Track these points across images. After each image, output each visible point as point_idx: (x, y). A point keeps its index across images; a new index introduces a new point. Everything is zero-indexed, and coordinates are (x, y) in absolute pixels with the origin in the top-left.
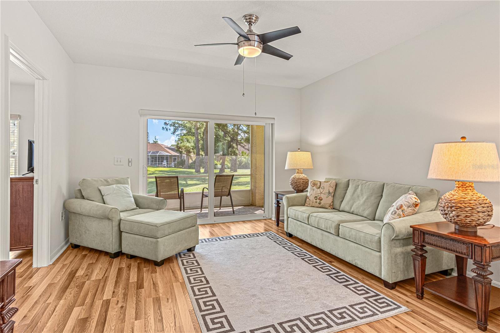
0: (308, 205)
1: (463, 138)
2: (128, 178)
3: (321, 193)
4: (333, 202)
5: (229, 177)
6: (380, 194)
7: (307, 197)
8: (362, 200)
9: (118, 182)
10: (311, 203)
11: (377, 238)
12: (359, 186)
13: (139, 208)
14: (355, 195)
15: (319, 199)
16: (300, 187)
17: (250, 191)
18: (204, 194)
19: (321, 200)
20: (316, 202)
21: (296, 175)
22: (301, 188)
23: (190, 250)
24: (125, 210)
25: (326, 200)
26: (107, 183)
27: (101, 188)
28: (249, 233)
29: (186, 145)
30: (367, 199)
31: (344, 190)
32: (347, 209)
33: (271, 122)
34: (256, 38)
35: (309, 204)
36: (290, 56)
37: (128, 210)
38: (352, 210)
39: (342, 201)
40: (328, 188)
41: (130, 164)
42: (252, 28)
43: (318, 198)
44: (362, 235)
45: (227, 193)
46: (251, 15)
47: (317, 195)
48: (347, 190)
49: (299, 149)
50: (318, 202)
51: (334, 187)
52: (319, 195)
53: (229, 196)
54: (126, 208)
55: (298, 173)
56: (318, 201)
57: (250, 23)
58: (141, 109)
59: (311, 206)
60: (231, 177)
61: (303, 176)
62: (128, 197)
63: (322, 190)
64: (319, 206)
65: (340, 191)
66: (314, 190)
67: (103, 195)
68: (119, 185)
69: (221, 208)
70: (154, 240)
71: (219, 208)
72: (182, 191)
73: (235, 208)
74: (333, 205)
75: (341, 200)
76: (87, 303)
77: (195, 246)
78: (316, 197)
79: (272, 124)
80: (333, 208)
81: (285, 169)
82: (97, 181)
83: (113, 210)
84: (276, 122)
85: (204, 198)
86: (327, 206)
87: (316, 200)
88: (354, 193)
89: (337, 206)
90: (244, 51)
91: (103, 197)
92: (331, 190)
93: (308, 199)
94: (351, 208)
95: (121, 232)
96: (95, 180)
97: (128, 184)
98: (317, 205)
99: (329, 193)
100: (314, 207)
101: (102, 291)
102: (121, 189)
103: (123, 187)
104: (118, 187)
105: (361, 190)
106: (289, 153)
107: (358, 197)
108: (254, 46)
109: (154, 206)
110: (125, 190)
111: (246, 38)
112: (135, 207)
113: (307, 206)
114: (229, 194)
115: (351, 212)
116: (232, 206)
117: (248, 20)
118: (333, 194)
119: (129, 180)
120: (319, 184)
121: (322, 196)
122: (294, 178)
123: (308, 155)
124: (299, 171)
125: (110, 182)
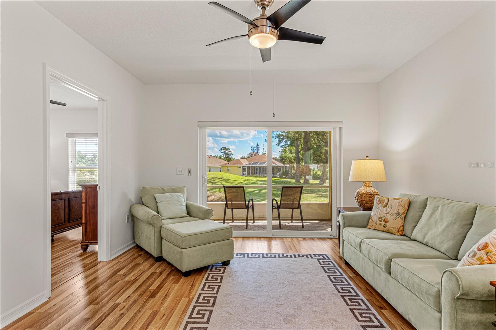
0: (371, 228)
2: (185, 187)
3: (387, 213)
4: (403, 226)
5: (297, 189)
6: (469, 222)
7: (370, 217)
8: (440, 229)
9: (174, 190)
10: (374, 224)
11: (435, 289)
12: (438, 207)
13: (190, 216)
14: (432, 219)
15: (384, 221)
16: (366, 203)
17: (328, 204)
18: (274, 205)
19: (387, 222)
20: (381, 224)
21: (363, 189)
22: (368, 205)
23: (224, 264)
24: (175, 217)
25: (395, 223)
26: (164, 191)
27: (156, 195)
28: (315, 253)
29: (288, 156)
30: (448, 226)
31: (419, 212)
32: (419, 238)
33: (339, 125)
35: (372, 226)
37: (178, 217)
38: (425, 240)
39: (415, 227)
40: (396, 207)
41: (189, 174)
43: (383, 219)
44: (417, 280)
45: (297, 206)
47: (381, 216)
48: (423, 211)
49: (367, 157)
50: (383, 225)
51: (407, 206)
52: (385, 215)
53: (299, 209)
54: (176, 215)
55: (365, 186)
56: (383, 223)
58: (199, 121)
59: (375, 229)
60: (300, 189)
61: (369, 190)
62: (179, 205)
63: (388, 210)
64: (384, 230)
65: (411, 213)
66: (379, 208)
67: (157, 202)
68: (173, 194)
69: (293, 221)
70: (180, 250)
71: (290, 221)
72: (251, 201)
74: (403, 230)
75: (414, 224)
76: (102, 303)
77: (230, 260)
78: (380, 218)
79: (341, 129)
80: (403, 233)
81: (349, 181)
82: (154, 189)
83: (155, 216)
84: (343, 125)
86: (394, 231)
87: (380, 221)
88: (431, 216)
89: (407, 232)
91: (157, 204)
92: (401, 211)
93: (371, 220)
94: (424, 238)
95: (161, 239)
96: (152, 188)
97: (183, 192)
98: (382, 228)
99: (398, 214)
100: (378, 230)
101: (121, 294)
102: (174, 197)
103: (176, 195)
105: (441, 213)
106: (353, 161)
107: (436, 223)
109: (201, 215)
110: (178, 198)
112: (186, 214)
113: (369, 228)
114: (299, 207)
115: (424, 243)
116: (302, 219)
118: (403, 216)
119: (186, 189)
120: (386, 202)
121: (389, 217)
122: (359, 193)
123: (379, 164)
124: (367, 184)
125: (166, 190)
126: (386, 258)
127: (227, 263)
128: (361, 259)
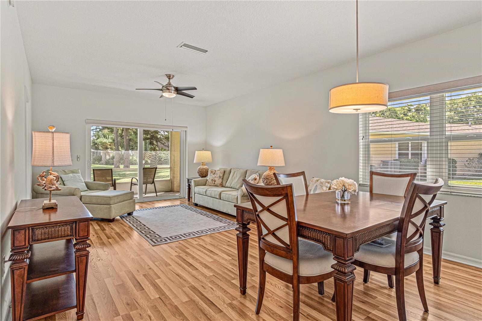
1: (271, 146)
2: (79, 169)
3: (215, 177)
4: (222, 182)
5: (152, 170)
6: (245, 176)
7: (207, 180)
8: (236, 180)
9: (73, 172)
10: (209, 183)
11: (236, 196)
12: (235, 172)
13: (90, 190)
14: (233, 177)
16: (204, 174)
17: (169, 180)
18: (133, 183)
19: (215, 181)
20: (212, 183)
21: (201, 167)
22: (204, 175)
23: (130, 214)
25: (218, 181)
26: (65, 173)
27: (62, 176)
29: (104, 141)
30: (239, 179)
31: (228, 175)
32: (228, 186)
33: (185, 129)
34: (173, 89)
36: (193, 97)
38: (231, 186)
39: (227, 182)
40: (219, 174)
41: (78, 159)
42: (171, 82)
44: (230, 196)
46: (170, 75)
47: (213, 179)
48: (230, 175)
49: (203, 149)
51: (223, 173)
53: (153, 184)
54: (83, 189)
55: (202, 165)
56: (213, 182)
57: (169, 79)
58: (87, 119)
59: (209, 186)
60: (155, 169)
61: (205, 167)
62: (81, 182)
63: (216, 175)
65: (226, 176)
66: (211, 175)
67: (63, 180)
70: (109, 206)
71: (145, 194)
72: (115, 180)
73: (158, 194)
74: (222, 184)
75: (226, 181)
77: (133, 212)
78: (212, 180)
79: (186, 131)
80: (222, 186)
81: (194, 162)
83: (75, 189)
84: (188, 130)
85: (132, 186)
86: (218, 185)
88: (233, 176)
89: (224, 185)
90: (166, 95)
91: (64, 182)
92: (221, 175)
93: (207, 182)
97: (79, 173)
98: (213, 184)
99: (220, 177)
100: (211, 186)
102: (76, 177)
103: (77, 175)
104: (74, 175)
105: (237, 174)
106: (196, 152)
107: (235, 178)
108: (172, 93)
109: (102, 188)
110: (78, 177)
111: (167, 88)
112: (87, 189)
113: (207, 186)
114: (153, 182)
115: (231, 187)
116: (156, 192)
117: (168, 77)
118: (222, 177)
119: (80, 170)
120: (214, 172)
121: (216, 179)
122: (199, 168)
123: (208, 154)
124: (203, 164)
125: (67, 172)
126: (218, 193)
127: (131, 214)
128: (206, 199)
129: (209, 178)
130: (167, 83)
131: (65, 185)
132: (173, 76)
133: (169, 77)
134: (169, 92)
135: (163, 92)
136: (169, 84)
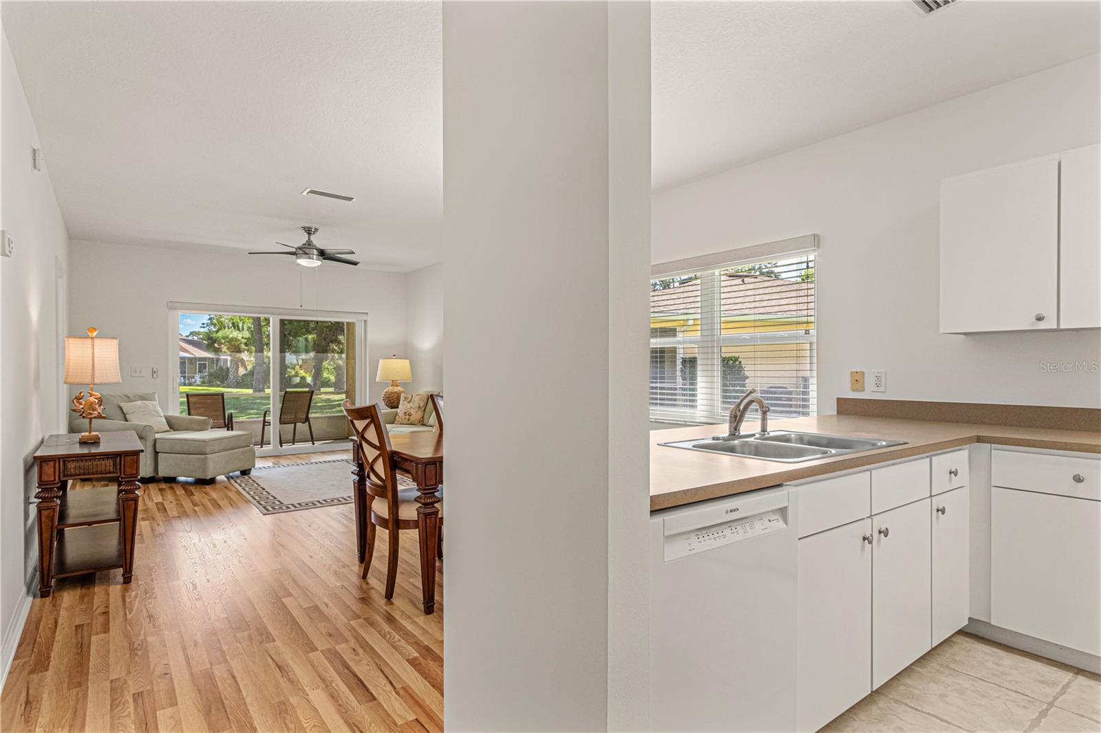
2: (154, 393)
3: (411, 408)
4: (422, 417)
5: (305, 396)
7: (396, 414)
9: (143, 398)
10: (402, 419)
13: (174, 431)
15: (408, 415)
16: (393, 401)
17: (344, 417)
18: (266, 421)
19: (410, 416)
20: (405, 418)
21: (390, 389)
22: (394, 403)
23: (244, 473)
24: (159, 430)
25: (416, 416)
26: (129, 399)
27: (123, 405)
29: (231, 336)
33: (364, 318)
34: (315, 252)
35: (398, 422)
36: (357, 263)
37: (162, 431)
39: (430, 416)
40: (418, 401)
41: (155, 376)
42: (312, 239)
43: (408, 413)
45: (304, 419)
46: (310, 228)
47: (406, 411)
49: (394, 356)
50: (407, 419)
51: (426, 400)
52: (409, 410)
53: (307, 423)
55: (393, 385)
56: (407, 417)
57: (309, 234)
58: (171, 302)
59: (400, 424)
60: (310, 394)
61: (396, 389)
62: (158, 417)
63: (412, 405)
66: (404, 404)
67: (125, 412)
68: (144, 402)
69: (295, 444)
70: (202, 456)
71: (292, 444)
72: (231, 416)
74: (423, 421)
77: (251, 469)
78: (406, 413)
79: (365, 321)
80: (422, 423)
81: (376, 380)
82: (115, 396)
84: (369, 318)
85: (266, 427)
86: (416, 423)
87: (405, 416)
89: (425, 422)
90: (303, 262)
91: (127, 416)
92: (422, 404)
95: (156, 453)
96: (112, 396)
97: (155, 401)
98: (406, 421)
99: (419, 407)
100: (403, 424)
102: (147, 406)
103: (151, 404)
104: (144, 404)
106: (381, 360)
108: (313, 259)
110: (153, 408)
111: (304, 251)
112: (168, 428)
113: (396, 424)
114: (307, 419)
116: (312, 440)
117: (307, 232)
118: (423, 409)
119: (156, 395)
120: (410, 398)
121: (412, 411)
122: (386, 392)
123: (404, 364)
124: (394, 384)
125: (131, 397)
127: (247, 472)
129: (400, 410)
130: (304, 242)
131: (127, 421)
132: (316, 230)
133: (309, 231)
134: (310, 258)
135: (297, 258)
136: (309, 244)
